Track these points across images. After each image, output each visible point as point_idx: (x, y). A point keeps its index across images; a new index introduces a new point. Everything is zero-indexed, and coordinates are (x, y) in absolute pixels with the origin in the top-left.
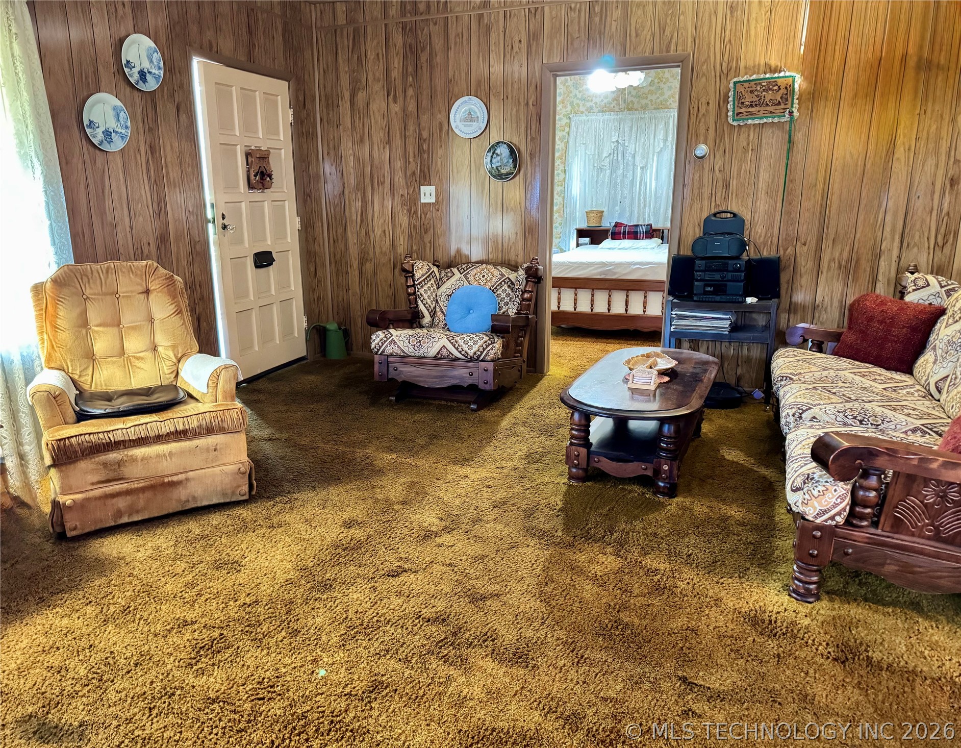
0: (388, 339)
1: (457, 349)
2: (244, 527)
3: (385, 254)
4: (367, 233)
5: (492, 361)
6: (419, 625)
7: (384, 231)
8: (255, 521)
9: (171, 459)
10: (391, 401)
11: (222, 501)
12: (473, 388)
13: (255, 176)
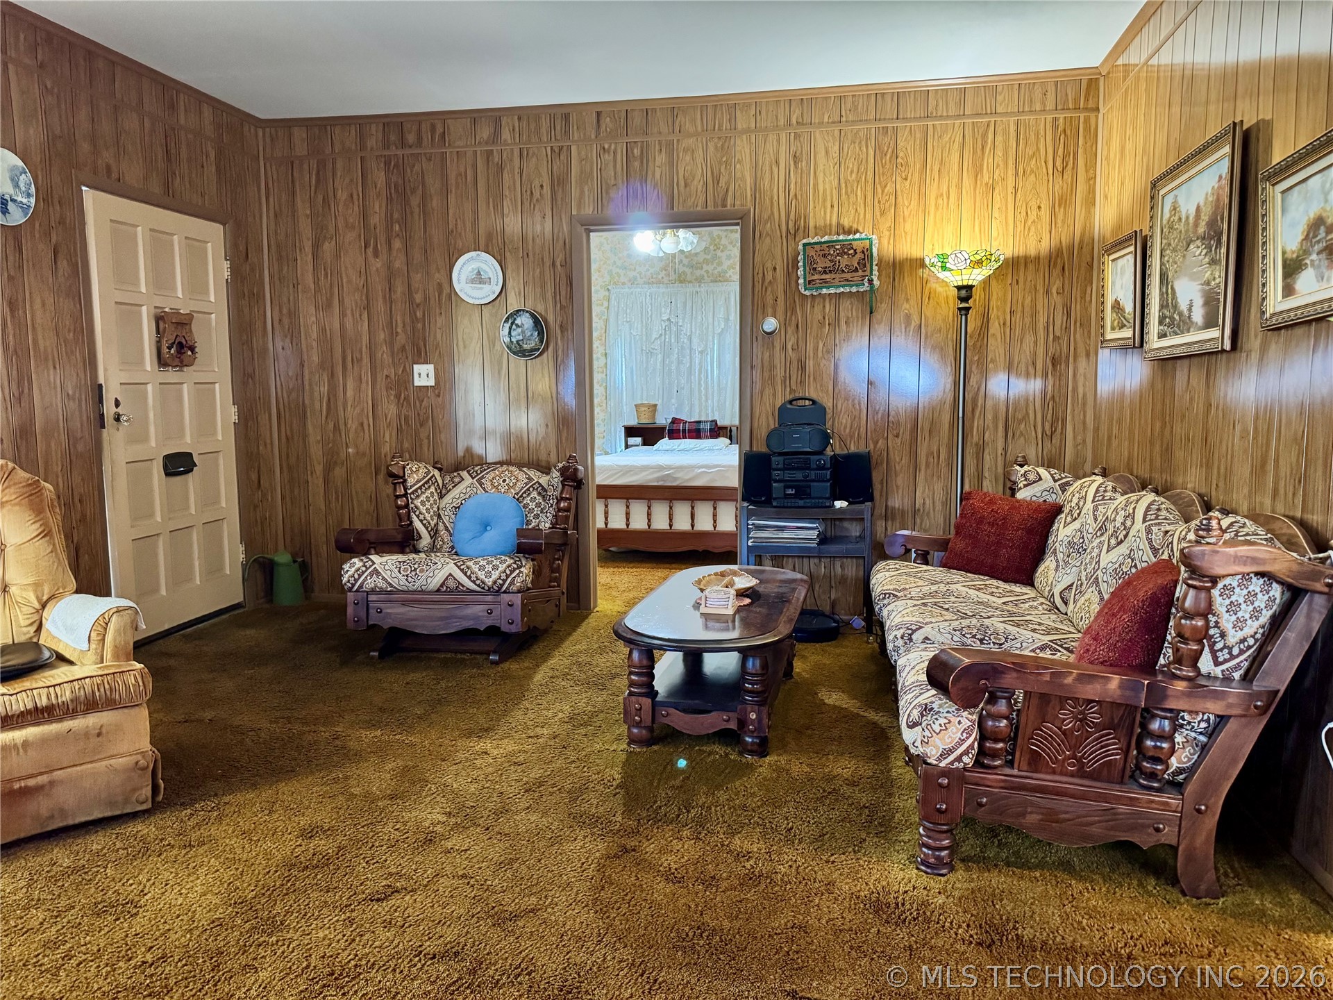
0: (367, 569)
1: (469, 578)
2: (145, 850)
3: (364, 454)
4: (336, 428)
5: (519, 592)
6: (419, 965)
7: (362, 424)
8: (162, 840)
9: (25, 751)
10: (373, 657)
11: (108, 814)
12: (493, 631)
13: (169, 348)
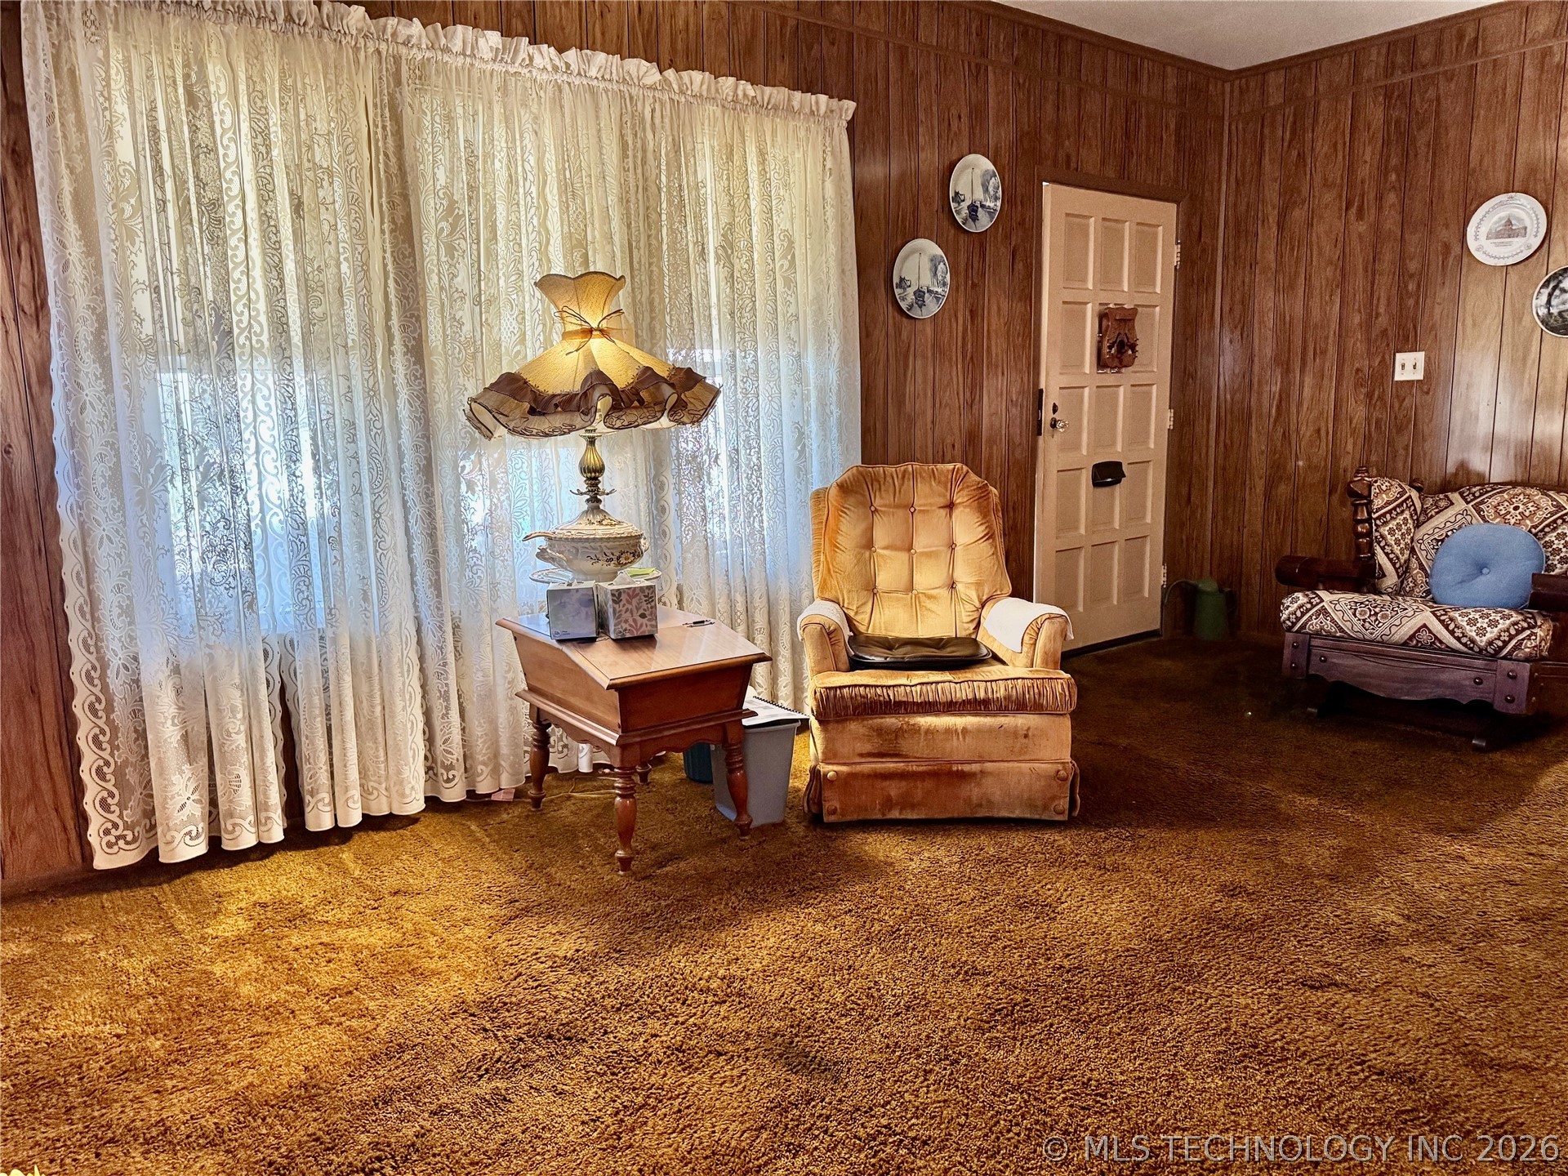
0: (1313, 606)
1: (1452, 633)
2: (1060, 860)
3: (1317, 468)
4: (1286, 436)
5: (1527, 660)
6: (1362, 1076)
7: (1318, 431)
8: (1077, 855)
9: (964, 738)
10: (1311, 714)
11: (1028, 816)
12: (1480, 710)
13: (1110, 348)
